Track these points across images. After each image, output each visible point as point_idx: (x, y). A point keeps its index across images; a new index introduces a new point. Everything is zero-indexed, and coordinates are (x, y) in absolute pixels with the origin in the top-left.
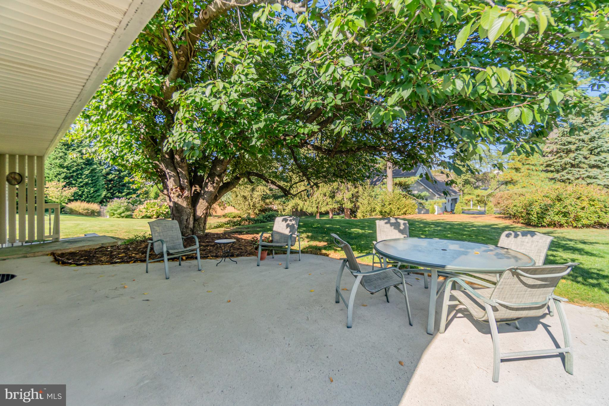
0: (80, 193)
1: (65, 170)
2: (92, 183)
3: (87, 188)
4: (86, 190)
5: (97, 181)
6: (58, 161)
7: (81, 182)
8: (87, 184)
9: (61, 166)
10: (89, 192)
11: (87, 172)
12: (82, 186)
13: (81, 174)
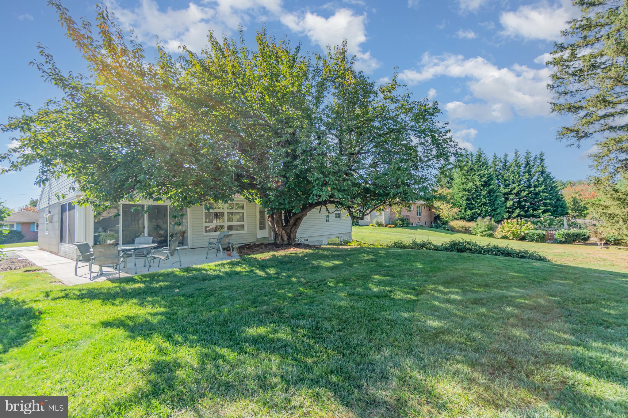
0: (479, 212)
1: (467, 193)
2: (490, 203)
3: (485, 208)
4: (484, 209)
5: (495, 200)
6: (461, 186)
7: (480, 203)
8: (485, 204)
9: (465, 190)
10: (487, 211)
11: (484, 193)
12: (481, 206)
13: (480, 195)
